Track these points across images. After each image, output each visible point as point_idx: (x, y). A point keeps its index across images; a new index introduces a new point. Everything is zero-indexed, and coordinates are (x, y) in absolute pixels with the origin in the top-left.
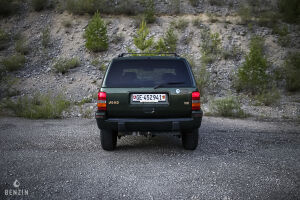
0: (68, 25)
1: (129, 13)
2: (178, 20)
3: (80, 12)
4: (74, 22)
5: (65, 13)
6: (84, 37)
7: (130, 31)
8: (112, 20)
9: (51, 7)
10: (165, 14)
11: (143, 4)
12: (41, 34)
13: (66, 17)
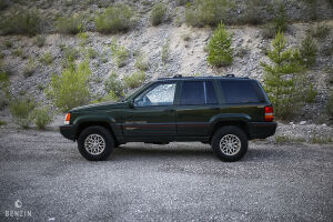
0: (187, 39)
1: (255, 22)
2: (315, 26)
3: (200, 25)
4: (194, 35)
5: (184, 26)
6: (205, 50)
7: (257, 42)
8: (235, 31)
9: (169, 21)
10: (297, 20)
11: (271, 11)
12: (160, 49)
13: (185, 30)
